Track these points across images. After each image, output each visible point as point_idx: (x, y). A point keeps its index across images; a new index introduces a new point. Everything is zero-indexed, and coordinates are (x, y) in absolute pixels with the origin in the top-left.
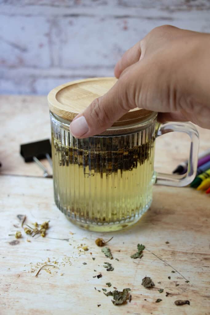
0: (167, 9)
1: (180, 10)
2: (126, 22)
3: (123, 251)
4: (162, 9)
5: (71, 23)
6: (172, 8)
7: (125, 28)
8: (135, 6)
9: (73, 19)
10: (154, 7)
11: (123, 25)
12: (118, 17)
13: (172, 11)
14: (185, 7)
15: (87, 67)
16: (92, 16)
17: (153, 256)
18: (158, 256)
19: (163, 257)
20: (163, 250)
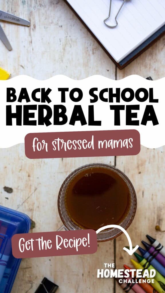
17: (27, 198)
18: (27, 201)
19: (26, 204)
20: (34, 204)
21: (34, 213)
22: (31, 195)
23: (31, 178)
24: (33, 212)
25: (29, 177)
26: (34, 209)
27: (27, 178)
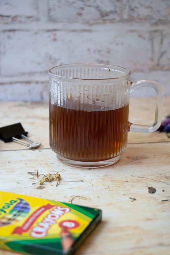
0: (87, 23)
1: (97, 23)
2: (55, 35)
3: (130, 181)
4: (84, 23)
5: (9, 37)
6: (91, 22)
7: (55, 40)
8: (62, 22)
9: (11, 34)
10: (77, 22)
11: (52, 37)
12: (48, 31)
13: (91, 25)
14: (101, 21)
15: (23, 74)
16: (27, 30)
17: (154, 181)
20: (158, 177)
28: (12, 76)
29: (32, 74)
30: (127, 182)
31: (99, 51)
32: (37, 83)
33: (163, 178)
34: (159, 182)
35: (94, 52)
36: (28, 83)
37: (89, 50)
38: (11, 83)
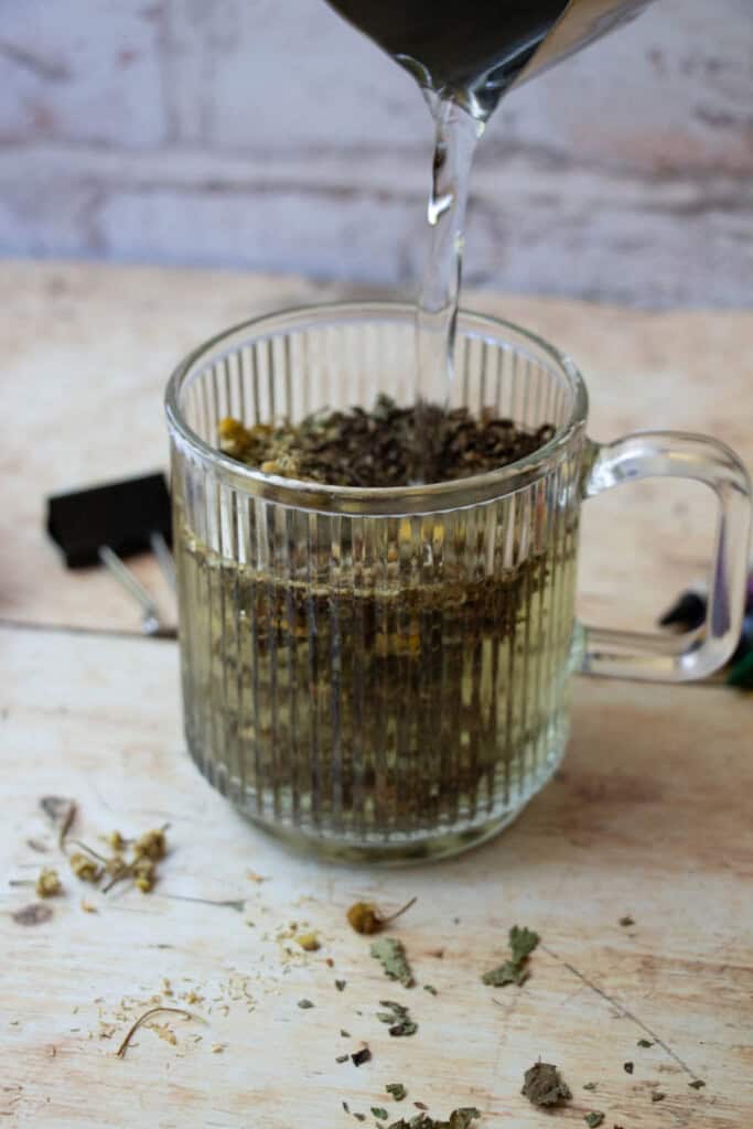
3: (453, 955)
15: (318, 150)
17: (569, 975)
18: (589, 979)
19: (608, 984)
20: (609, 951)
21: (670, 956)
22: (555, 956)
23: (453, 947)
24: (663, 960)
25: (445, 954)
26: (644, 952)
27: (445, 961)
28: (264, 153)
29: (362, 151)
30: (439, 955)
31: (714, 66)
32: (384, 197)
33: (626, 964)
34: (588, 989)
35: (687, 67)
36: (343, 193)
37: (655, 56)
38: (262, 188)
